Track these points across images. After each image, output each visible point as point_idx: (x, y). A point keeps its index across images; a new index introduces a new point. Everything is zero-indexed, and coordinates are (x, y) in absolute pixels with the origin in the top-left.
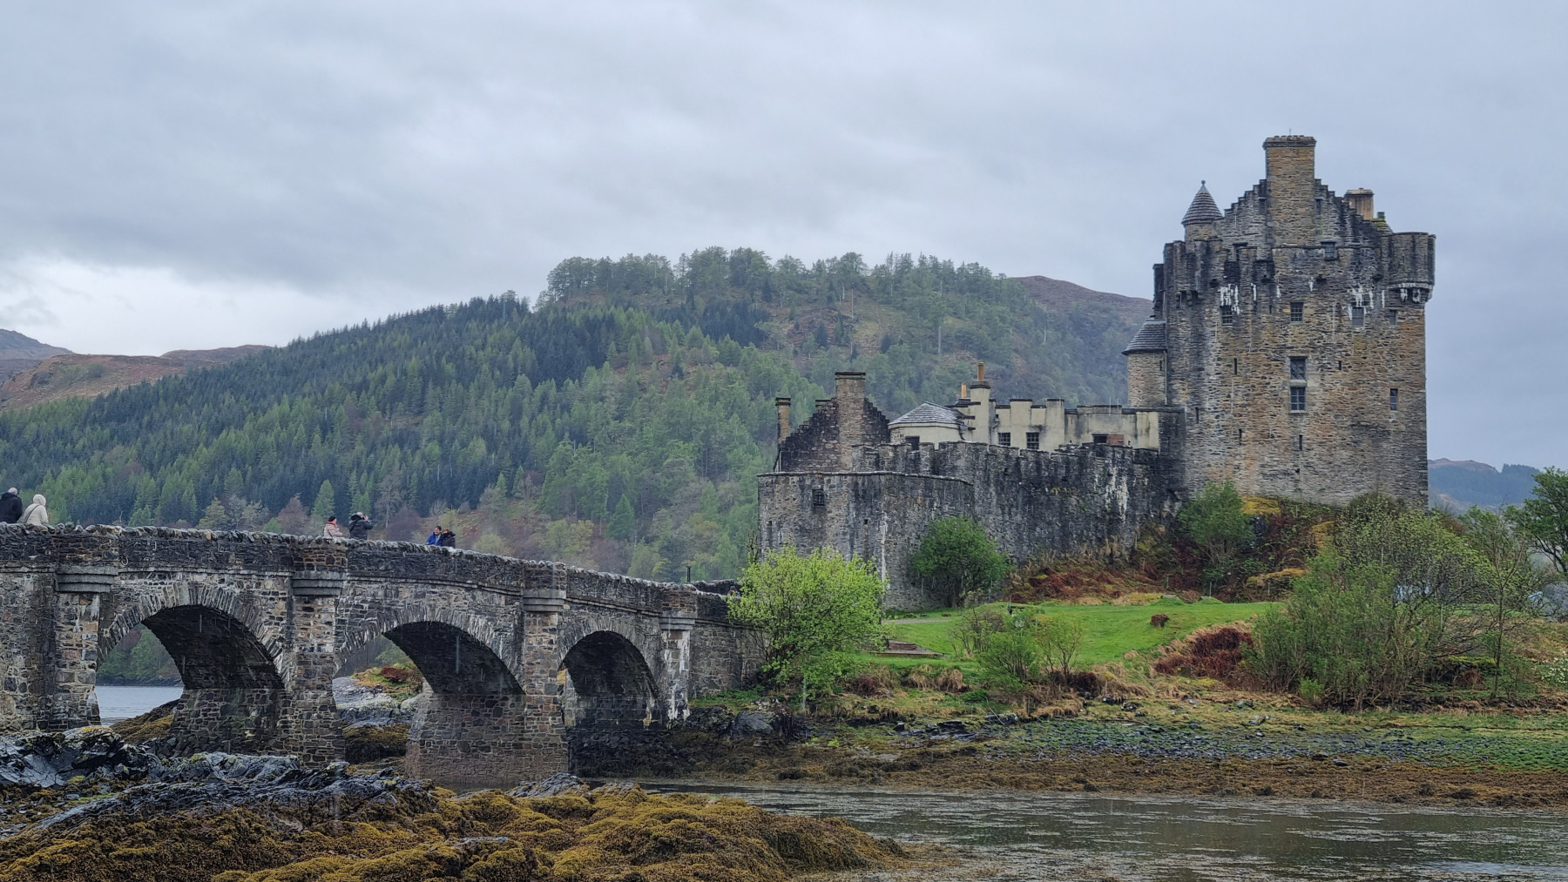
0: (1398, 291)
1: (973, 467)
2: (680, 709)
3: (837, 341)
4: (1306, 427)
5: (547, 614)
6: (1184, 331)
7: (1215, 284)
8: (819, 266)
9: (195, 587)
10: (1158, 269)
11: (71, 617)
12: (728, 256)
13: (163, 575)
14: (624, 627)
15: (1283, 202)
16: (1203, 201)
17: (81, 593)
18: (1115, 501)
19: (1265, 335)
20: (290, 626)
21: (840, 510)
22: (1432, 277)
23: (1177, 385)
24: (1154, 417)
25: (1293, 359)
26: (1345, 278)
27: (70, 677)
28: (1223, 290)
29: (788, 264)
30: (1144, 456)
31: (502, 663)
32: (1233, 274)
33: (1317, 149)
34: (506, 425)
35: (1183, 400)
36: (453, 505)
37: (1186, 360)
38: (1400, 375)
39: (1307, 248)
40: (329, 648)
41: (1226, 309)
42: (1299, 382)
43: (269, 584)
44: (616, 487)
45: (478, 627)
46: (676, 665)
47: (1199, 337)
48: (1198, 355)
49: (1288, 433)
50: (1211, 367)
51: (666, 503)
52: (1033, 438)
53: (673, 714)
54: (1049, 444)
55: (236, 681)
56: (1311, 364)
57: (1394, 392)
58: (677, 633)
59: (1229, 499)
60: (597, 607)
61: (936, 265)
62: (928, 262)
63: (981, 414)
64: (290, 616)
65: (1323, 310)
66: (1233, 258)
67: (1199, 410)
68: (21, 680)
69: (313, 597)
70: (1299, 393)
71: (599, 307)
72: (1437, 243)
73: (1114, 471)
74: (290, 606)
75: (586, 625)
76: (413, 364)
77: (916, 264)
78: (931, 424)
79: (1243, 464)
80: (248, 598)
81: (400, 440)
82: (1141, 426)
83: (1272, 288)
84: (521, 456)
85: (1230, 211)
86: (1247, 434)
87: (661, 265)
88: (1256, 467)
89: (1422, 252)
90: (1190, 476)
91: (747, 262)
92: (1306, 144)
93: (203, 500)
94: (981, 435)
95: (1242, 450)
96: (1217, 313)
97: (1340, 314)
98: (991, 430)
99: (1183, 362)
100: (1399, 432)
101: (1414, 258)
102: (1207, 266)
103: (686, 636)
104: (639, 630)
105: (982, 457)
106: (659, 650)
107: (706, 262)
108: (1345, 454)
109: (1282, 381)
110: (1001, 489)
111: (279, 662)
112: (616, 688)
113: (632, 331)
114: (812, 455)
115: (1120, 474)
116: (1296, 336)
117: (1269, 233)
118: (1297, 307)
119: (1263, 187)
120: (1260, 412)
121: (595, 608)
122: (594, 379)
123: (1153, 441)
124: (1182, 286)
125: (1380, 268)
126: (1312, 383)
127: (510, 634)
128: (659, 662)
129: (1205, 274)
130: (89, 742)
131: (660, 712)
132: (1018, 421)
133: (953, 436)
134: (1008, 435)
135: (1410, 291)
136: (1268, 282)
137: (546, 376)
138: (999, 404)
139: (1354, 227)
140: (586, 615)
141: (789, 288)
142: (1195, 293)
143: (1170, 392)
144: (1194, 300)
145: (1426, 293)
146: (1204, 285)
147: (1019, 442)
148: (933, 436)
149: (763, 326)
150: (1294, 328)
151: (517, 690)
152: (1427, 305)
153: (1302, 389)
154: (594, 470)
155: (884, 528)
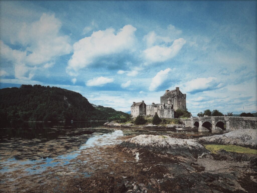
6: (172, 99)
62: (55, 87)
65: (181, 99)
87: (31, 85)
96: (174, 98)
107: (36, 85)
119: (176, 90)
141: (43, 88)
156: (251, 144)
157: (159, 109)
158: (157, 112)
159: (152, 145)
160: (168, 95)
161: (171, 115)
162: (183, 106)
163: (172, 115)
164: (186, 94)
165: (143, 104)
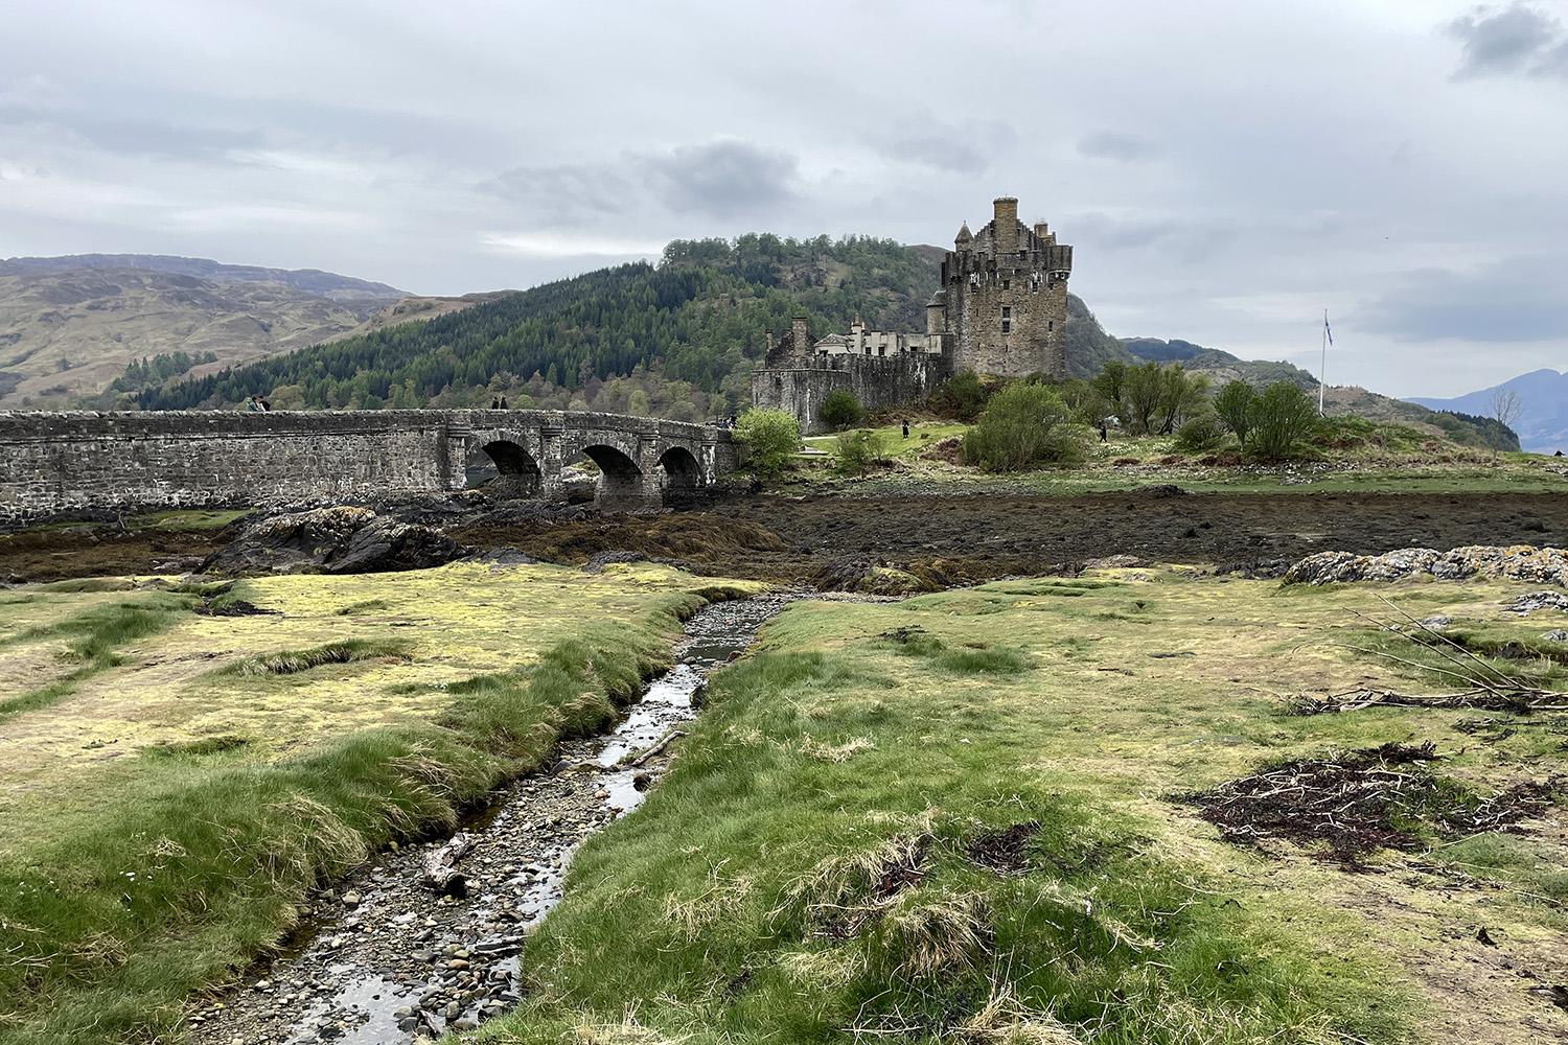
0: (1054, 274)
1: (851, 365)
2: (711, 479)
3: (817, 283)
4: (1009, 341)
5: (651, 440)
6: (954, 296)
7: (969, 273)
8: (807, 243)
9: (501, 433)
10: (943, 264)
11: (454, 447)
12: (758, 238)
13: (489, 429)
14: (686, 445)
15: (1001, 231)
16: (965, 231)
17: (457, 438)
18: (919, 379)
19: (991, 297)
20: (541, 448)
21: (788, 387)
22: (1070, 266)
23: (950, 322)
24: (939, 338)
25: (1004, 308)
26: (1029, 269)
27: (455, 471)
28: (972, 275)
29: (790, 242)
30: (934, 357)
31: (632, 462)
32: (977, 268)
33: (1018, 204)
34: (644, 331)
35: (953, 329)
36: (619, 374)
37: (954, 310)
38: (1053, 315)
39: (1013, 254)
40: (558, 457)
41: (973, 284)
42: (1008, 319)
43: (532, 431)
44: (702, 365)
45: (621, 446)
46: (709, 461)
47: (961, 299)
48: (960, 306)
49: (1000, 344)
50: (966, 313)
51: (728, 372)
52: (882, 350)
53: (708, 482)
54: (888, 353)
55: (521, 472)
56: (1012, 311)
57: (1051, 323)
58: (710, 447)
59: (972, 376)
60: (673, 437)
61: (869, 240)
62: (865, 239)
63: (857, 339)
64: (542, 444)
65: (1019, 284)
66: (977, 259)
67: (960, 334)
68: (436, 473)
69: (551, 436)
70: (1006, 325)
71: (691, 267)
72: (1073, 249)
73: (919, 364)
74: (541, 440)
75: (668, 444)
76: (594, 299)
77: (858, 240)
78: (832, 344)
79: (980, 360)
80: (524, 437)
81: (590, 340)
82: (933, 343)
83: (995, 274)
84: (653, 349)
85: (977, 236)
86: (982, 345)
87: (723, 242)
88: (985, 361)
89: (1066, 255)
90: (956, 365)
91: (768, 242)
92: (1014, 202)
93: (490, 375)
94: (857, 350)
95: (979, 352)
97: (1027, 286)
98: (862, 346)
99: (953, 311)
100: (1052, 342)
101: (1062, 258)
102: (965, 263)
103: (713, 448)
104: (692, 446)
105: (855, 360)
106: (702, 454)
107: (746, 241)
108: (1027, 353)
109: (999, 319)
110: (865, 375)
111: (538, 463)
112: (683, 471)
113: (708, 280)
114: (782, 358)
115: (921, 366)
116: (1005, 297)
117: (995, 246)
118: (1007, 283)
119: (992, 224)
120: (987, 335)
121: (671, 437)
122: (689, 305)
123: (938, 350)
124: (953, 274)
125: (1046, 263)
126: (1012, 320)
127: (635, 449)
128: (701, 459)
129: (964, 267)
130: (472, 495)
131: (703, 480)
132: (875, 341)
133: (843, 350)
134: (870, 348)
135: (1060, 273)
136: (992, 271)
137: (664, 305)
138: (866, 333)
139: (1035, 242)
140: (668, 440)
141: (791, 254)
142: (959, 277)
143: (947, 326)
144: (958, 280)
145: (1067, 275)
146: (964, 275)
147: (875, 352)
148: (834, 351)
149: (777, 276)
150: (1005, 293)
151: (639, 473)
152: (1068, 281)
153: (1008, 323)
154: (689, 355)
155: (808, 395)
164: (1070, 247)
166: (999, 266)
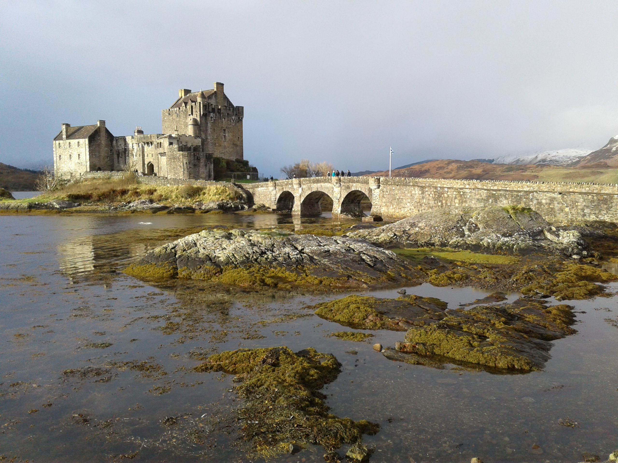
0: (239, 118)
4: (226, 144)
6: (203, 121)
7: (210, 112)
15: (219, 96)
16: (202, 93)
19: (220, 124)
22: (244, 115)
23: (202, 133)
24: (200, 140)
25: (224, 130)
26: (231, 114)
32: (214, 111)
35: (203, 136)
38: (239, 134)
39: (226, 107)
41: (212, 118)
42: (225, 134)
48: (206, 127)
49: (223, 145)
50: (209, 130)
56: (227, 131)
57: (238, 138)
66: (213, 107)
67: (207, 139)
70: (225, 136)
79: (216, 151)
85: (209, 97)
86: (217, 144)
88: (218, 152)
92: (223, 85)
95: (216, 147)
96: (210, 118)
97: (231, 121)
99: (203, 128)
100: (239, 146)
102: (208, 108)
108: (232, 150)
109: (222, 134)
116: (224, 125)
118: (224, 119)
119: (216, 92)
120: (219, 140)
125: (237, 113)
126: (227, 135)
129: (208, 110)
136: (220, 113)
142: (206, 114)
145: (242, 119)
146: (208, 113)
150: (224, 123)
156: (481, 243)
157: (161, 150)
158: (152, 160)
159: (257, 258)
160: (188, 107)
161: (204, 173)
162: (235, 145)
163: (207, 170)
164: (243, 107)
165: (103, 134)
166: (222, 112)
